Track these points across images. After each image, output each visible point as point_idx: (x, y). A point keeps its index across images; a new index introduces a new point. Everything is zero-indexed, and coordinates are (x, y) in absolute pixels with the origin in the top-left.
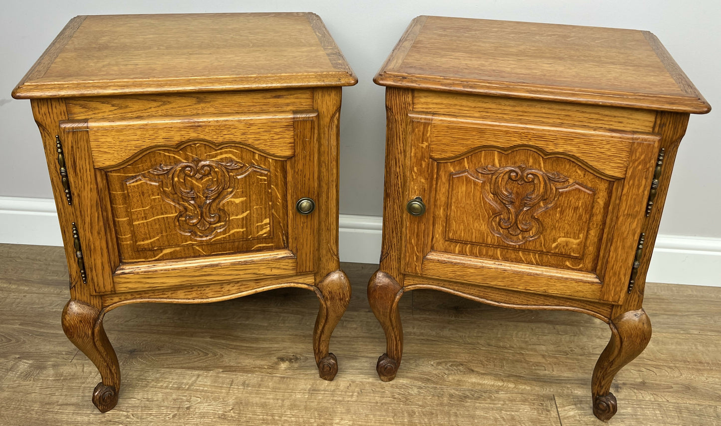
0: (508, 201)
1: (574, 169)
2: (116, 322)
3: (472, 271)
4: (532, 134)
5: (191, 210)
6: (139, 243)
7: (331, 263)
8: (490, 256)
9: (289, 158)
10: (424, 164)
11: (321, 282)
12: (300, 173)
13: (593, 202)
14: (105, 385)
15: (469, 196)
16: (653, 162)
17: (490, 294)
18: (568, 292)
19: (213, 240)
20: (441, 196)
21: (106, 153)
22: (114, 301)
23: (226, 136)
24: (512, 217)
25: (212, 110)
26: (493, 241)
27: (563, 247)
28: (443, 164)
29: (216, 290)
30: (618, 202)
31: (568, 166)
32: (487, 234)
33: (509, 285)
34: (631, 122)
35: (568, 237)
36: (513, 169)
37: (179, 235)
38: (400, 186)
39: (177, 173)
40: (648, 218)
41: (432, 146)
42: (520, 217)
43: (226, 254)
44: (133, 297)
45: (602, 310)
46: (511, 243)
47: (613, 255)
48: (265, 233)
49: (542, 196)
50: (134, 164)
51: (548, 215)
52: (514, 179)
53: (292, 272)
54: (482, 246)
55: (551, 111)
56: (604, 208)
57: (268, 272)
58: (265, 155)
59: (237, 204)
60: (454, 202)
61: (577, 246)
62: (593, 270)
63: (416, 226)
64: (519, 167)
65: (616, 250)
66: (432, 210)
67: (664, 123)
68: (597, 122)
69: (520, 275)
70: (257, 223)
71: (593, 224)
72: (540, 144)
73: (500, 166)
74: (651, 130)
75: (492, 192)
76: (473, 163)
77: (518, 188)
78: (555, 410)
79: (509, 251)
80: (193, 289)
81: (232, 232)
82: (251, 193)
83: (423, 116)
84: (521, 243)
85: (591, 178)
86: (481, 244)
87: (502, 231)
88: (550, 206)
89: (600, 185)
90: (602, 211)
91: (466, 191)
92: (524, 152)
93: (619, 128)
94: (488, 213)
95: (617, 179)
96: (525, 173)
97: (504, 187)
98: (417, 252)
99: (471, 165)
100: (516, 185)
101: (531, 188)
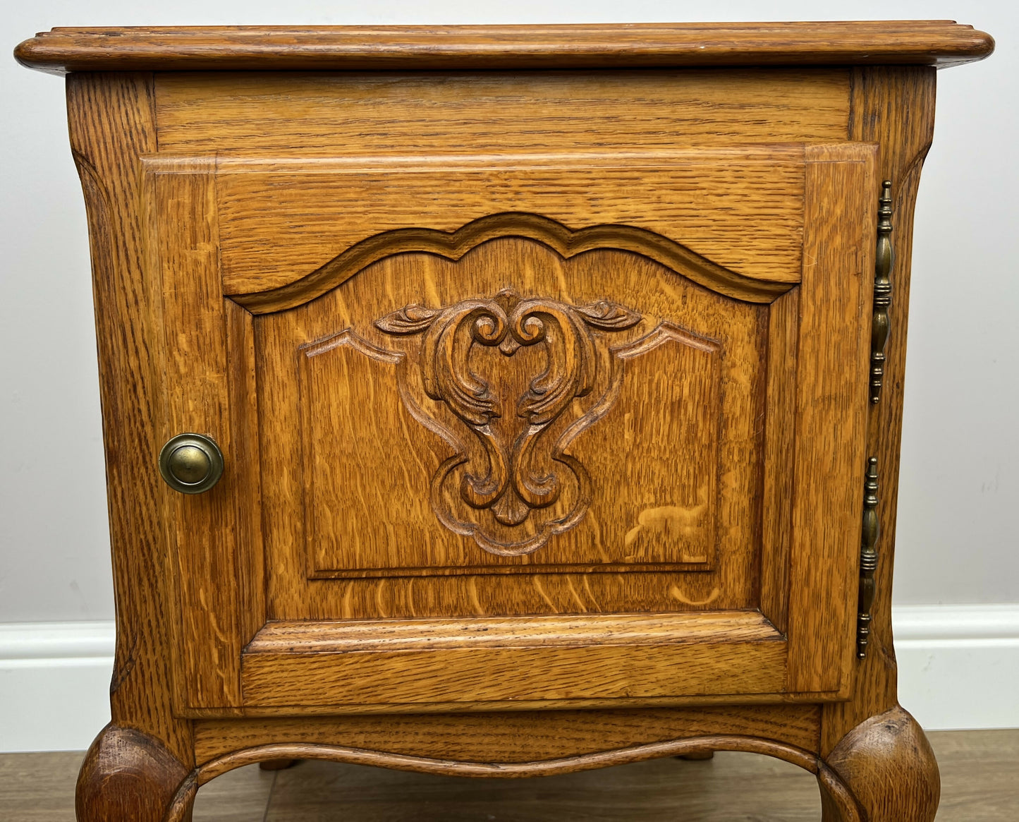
0: (481, 414)
1: (653, 282)
3: (398, 665)
4: (522, 176)
8: (448, 608)
10: (209, 318)
13: (721, 379)
15: (362, 412)
16: (869, 222)
17: (464, 740)
18: (694, 685)
20: (278, 429)
24: (498, 464)
26: (451, 555)
27: (658, 539)
28: (271, 320)
30: (790, 362)
31: (633, 277)
32: (430, 533)
33: (518, 693)
34: (787, 119)
35: (666, 504)
36: (481, 305)
38: (145, 417)
40: (876, 407)
41: (226, 254)
42: (521, 461)
45: (795, 733)
46: (505, 552)
47: (803, 535)
49: (576, 382)
51: (600, 438)
52: (490, 340)
54: (421, 577)
55: (565, 111)
56: (753, 396)
61: (695, 528)
62: (753, 602)
63: (206, 543)
64: (499, 299)
65: (809, 519)
66: (254, 479)
67: (874, 114)
68: (694, 129)
69: (545, 652)
71: (730, 452)
72: (548, 206)
73: (443, 303)
74: (843, 135)
75: (430, 389)
76: (364, 303)
77: (503, 368)
79: (504, 579)
83: (187, 160)
84: (534, 546)
85: (706, 302)
86: (416, 573)
87: (473, 516)
88: (600, 410)
89: (732, 322)
90: (749, 405)
91: (352, 398)
92: (506, 247)
93: (759, 140)
94: (425, 464)
95: (779, 291)
96: (517, 316)
97: (461, 369)
98: (219, 634)
99: (359, 311)
100: (497, 360)
101: (539, 360)
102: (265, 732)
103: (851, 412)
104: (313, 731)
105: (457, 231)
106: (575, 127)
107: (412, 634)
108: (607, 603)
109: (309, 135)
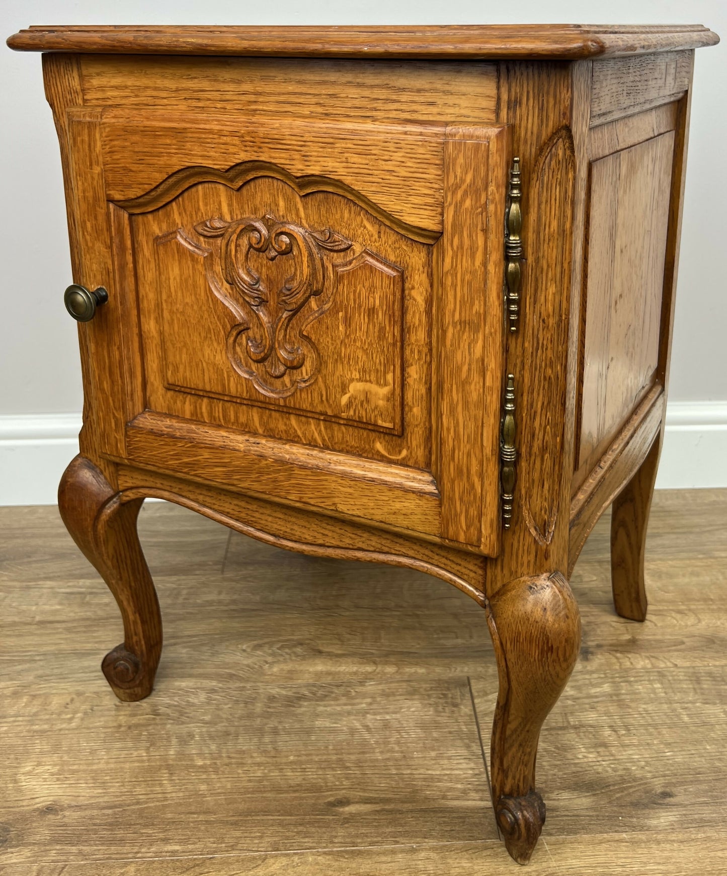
0: (254, 298)
1: (359, 219)
4: (263, 136)
8: (240, 425)
10: (100, 215)
13: (403, 297)
15: (187, 286)
20: (147, 289)
26: (239, 390)
27: (362, 405)
28: (140, 218)
31: (346, 215)
32: (227, 372)
34: (451, 102)
35: (366, 381)
36: (252, 222)
41: (106, 174)
42: (278, 335)
45: (467, 571)
46: (271, 394)
47: (449, 423)
49: (310, 285)
51: (325, 328)
52: (256, 246)
54: (224, 401)
56: (425, 312)
61: (385, 402)
62: (427, 465)
64: (263, 219)
65: (452, 411)
66: (134, 319)
67: (516, 101)
71: (412, 352)
72: (279, 157)
73: (232, 218)
74: (493, 117)
75: (226, 276)
76: (188, 213)
77: (269, 268)
79: (272, 413)
84: (288, 394)
85: (393, 238)
86: (222, 397)
87: (254, 366)
88: (326, 307)
89: (411, 255)
90: (424, 319)
91: (181, 276)
92: (267, 183)
94: (223, 326)
96: (272, 233)
97: (242, 265)
98: (115, 412)
99: (185, 218)
100: (265, 262)
101: (290, 266)
102: (152, 479)
103: (481, 336)
105: (228, 170)
106: (309, 100)
108: (335, 443)
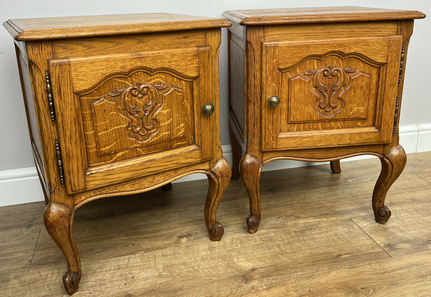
0: (324, 90)
1: (359, 63)
2: (50, 242)
3: (306, 139)
4: (337, 44)
5: (135, 121)
6: (101, 150)
7: (219, 153)
8: (315, 128)
9: (195, 78)
10: (275, 74)
11: (213, 167)
12: (202, 88)
13: (370, 82)
14: (72, 272)
15: (301, 91)
16: (400, 51)
18: (362, 141)
19: (150, 142)
21: (82, 80)
22: (82, 199)
23: (160, 64)
24: (327, 100)
25: (147, 48)
26: (317, 118)
27: (357, 114)
28: (285, 73)
29: (150, 181)
30: (384, 78)
31: (355, 62)
32: (313, 114)
33: (329, 144)
34: (385, 31)
35: (359, 107)
36: (325, 69)
37: (128, 140)
39: (127, 94)
40: (399, 86)
41: (279, 61)
42: (331, 99)
43: (157, 152)
44: (95, 194)
45: (379, 150)
46: (327, 117)
47: (385, 111)
48: (182, 134)
49: (343, 83)
50: (98, 89)
51: (347, 94)
52: (327, 76)
53: (199, 160)
56: (376, 85)
57: (185, 161)
58: (180, 78)
59: (164, 114)
60: (293, 97)
61: (364, 111)
62: (374, 125)
63: (271, 117)
64: (329, 67)
65: (386, 108)
67: (402, 29)
68: (368, 33)
69: (334, 136)
70: (177, 127)
71: (371, 96)
72: (341, 49)
73: (318, 69)
74: (396, 33)
75: (314, 86)
76: (302, 69)
77: (329, 81)
78: (356, 225)
79: (326, 123)
80: (136, 183)
81: (161, 135)
82: (173, 105)
83: (273, 43)
84: (333, 116)
85: (368, 67)
86: (309, 122)
87: (321, 110)
88: (347, 89)
89: (373, 70)
90: (375, 86)
91: (299, 88)
92: (331, 57)
93: (380, 35)
94: (313, 100)
95: (383, 64)
96: (333, 71)
97: (321, 81)
98: (273, 135)
99: (301, 71)
100: (328, 79)
101: (336, 79)
103: (395, 87)
104: (286, 154)
105: (323, 55)
106: (345, 33)
107: (309, 133)
108: (346, 126)
109: (293, 36)
